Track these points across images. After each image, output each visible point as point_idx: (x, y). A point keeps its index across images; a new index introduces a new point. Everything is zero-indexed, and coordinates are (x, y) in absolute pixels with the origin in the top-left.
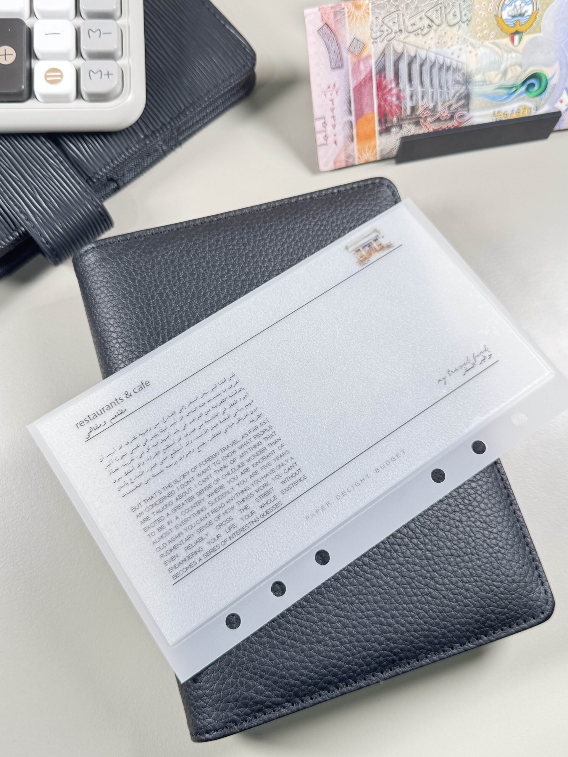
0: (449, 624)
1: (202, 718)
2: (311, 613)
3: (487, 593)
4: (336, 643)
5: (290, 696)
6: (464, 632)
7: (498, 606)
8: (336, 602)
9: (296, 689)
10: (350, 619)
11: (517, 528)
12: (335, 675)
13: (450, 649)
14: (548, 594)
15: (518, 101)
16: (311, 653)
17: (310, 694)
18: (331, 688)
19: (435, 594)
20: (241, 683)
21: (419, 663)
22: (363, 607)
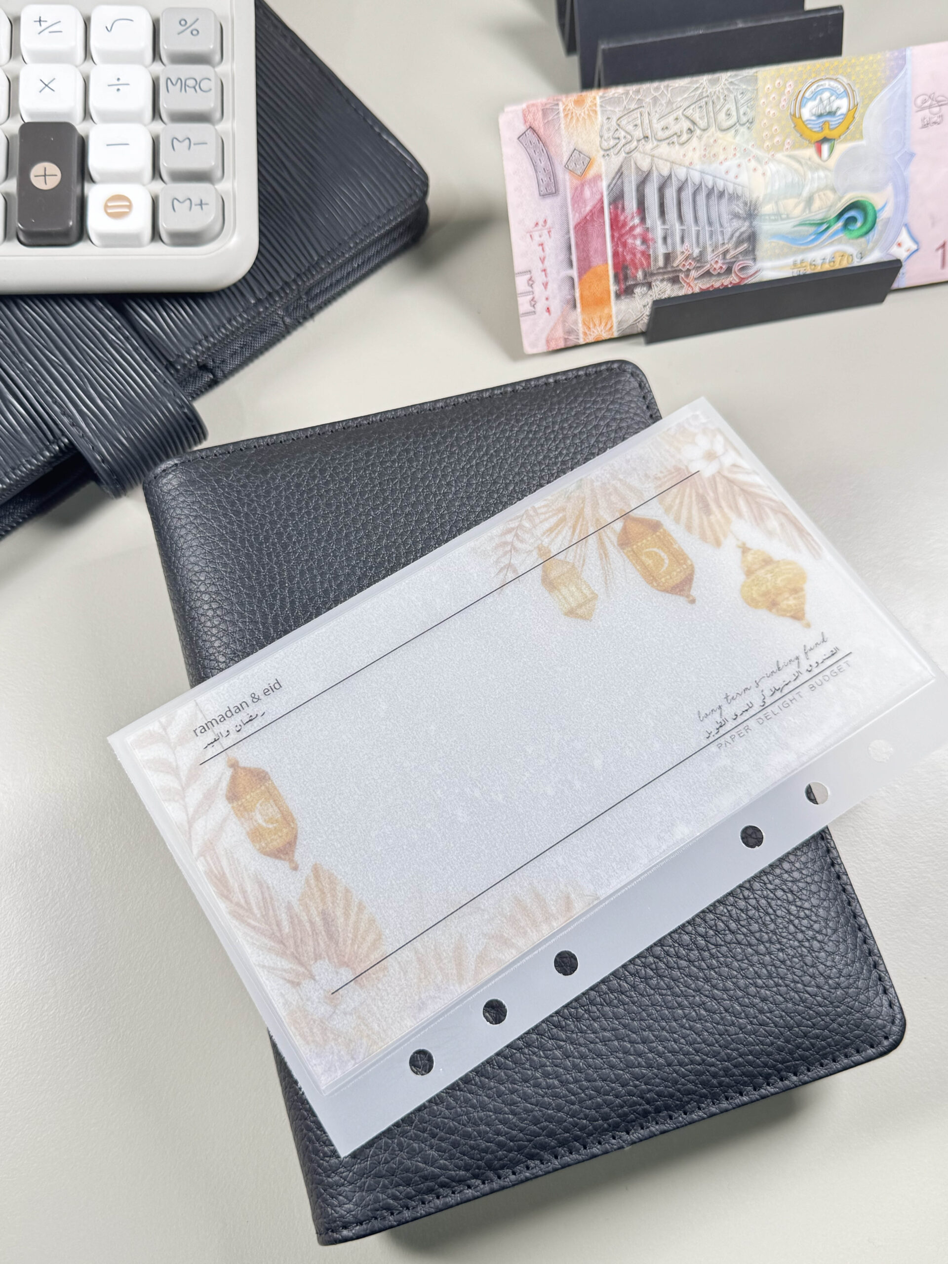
0: (735, 1054)
1: (336, 1203)
3: (795, 1004)
4: (553, 1083)
5: (479, 1168)
6: (759, 1066)
7: (814, 1026)
9: (489, 1156)
10: (576, 1044)
11: (842, 901)
12: (551, 1134)
13: (738, 1095)
14: (895, 1008)
15: (832, 243)
16: (513, 1099)
17: (512, 1165)
18: (546, 1156)
19: (713, 1006)
20: (400, 1145)
21: (688, 1118)
22: (596, 1025)
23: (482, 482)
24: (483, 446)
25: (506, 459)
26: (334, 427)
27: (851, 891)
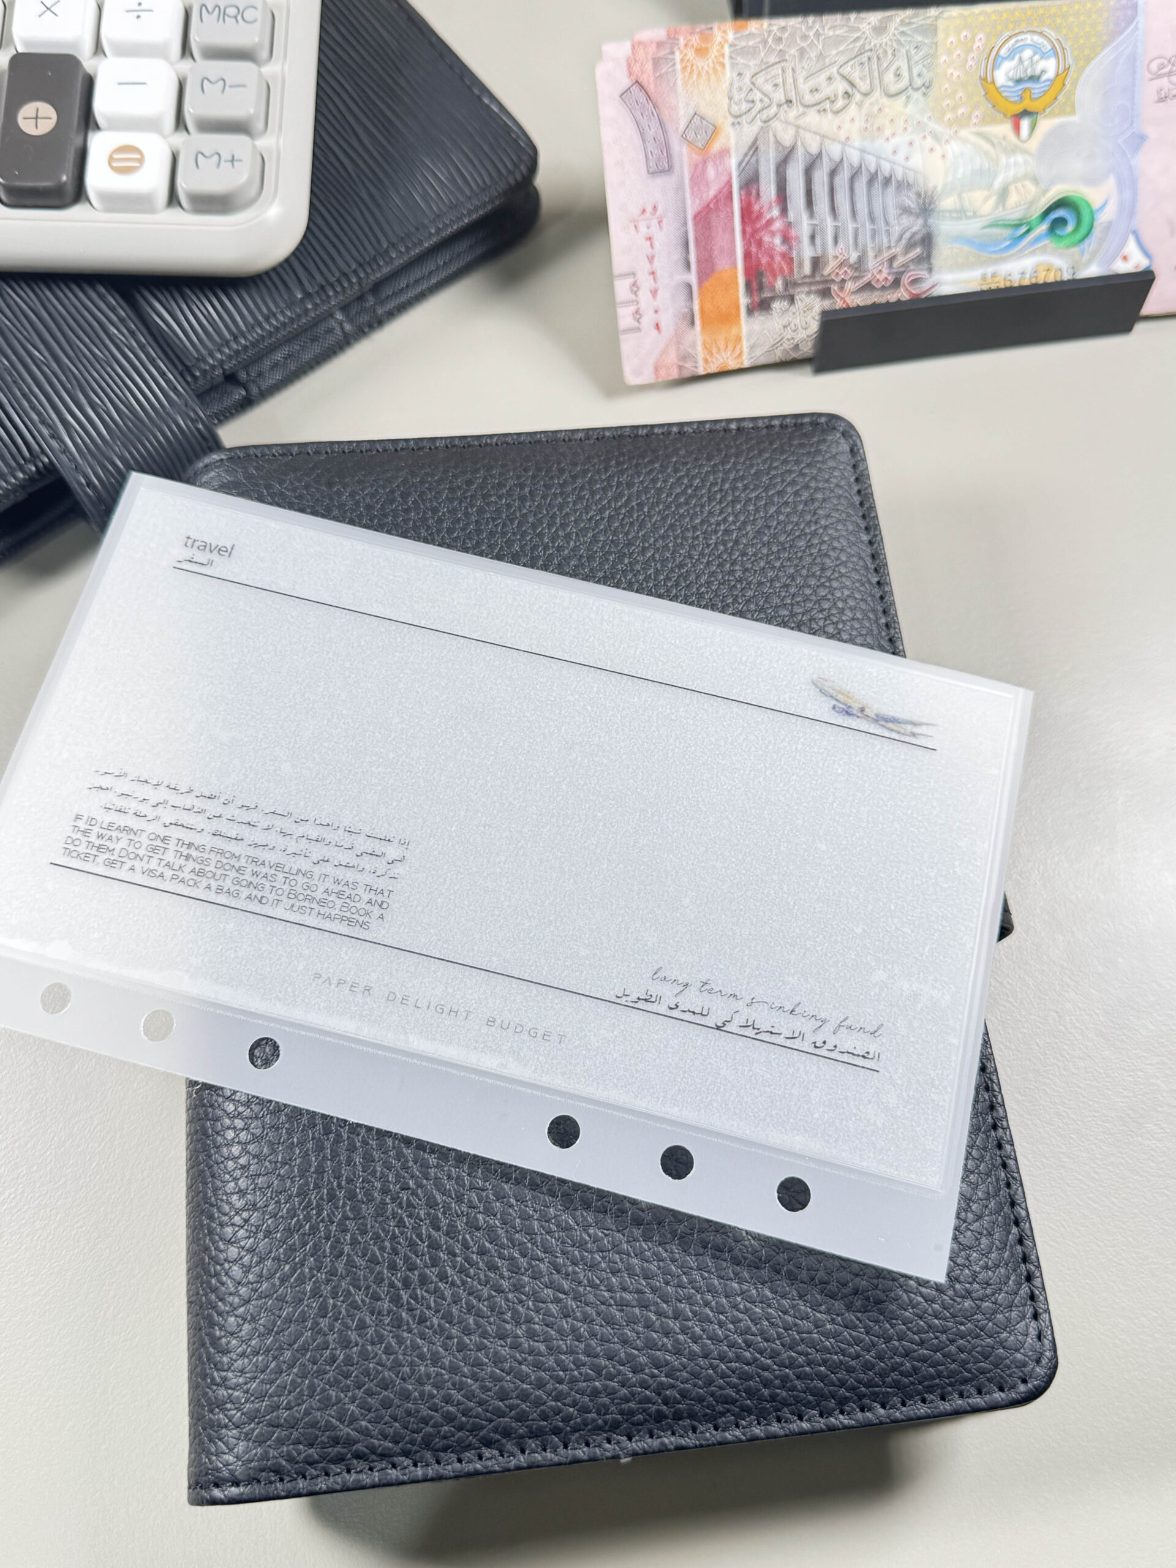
0: (801, 1360)
1: (213, 1450)
2: (497, 1268)
4: (539, 1347)
5: (412, 1442)
6: (834, 1385)
7: (922, 1343)
8: (557, 1257)
9: (431, 1430)
10: (580, 1301)
11: (998, 1180)
12: (522, 1418)
13: (796, 1418)
14: (1046, 1342)
16: (477, 1358)
17: (461, 1448)
18: (508, 1447)
20: (312, 1388)
21: (718, 1436)
22: (614, 1280)
23: (612, 541)
24: (624, 495)
25: (651, 517)
26: (435, 445)
27: (1014, 1167)
